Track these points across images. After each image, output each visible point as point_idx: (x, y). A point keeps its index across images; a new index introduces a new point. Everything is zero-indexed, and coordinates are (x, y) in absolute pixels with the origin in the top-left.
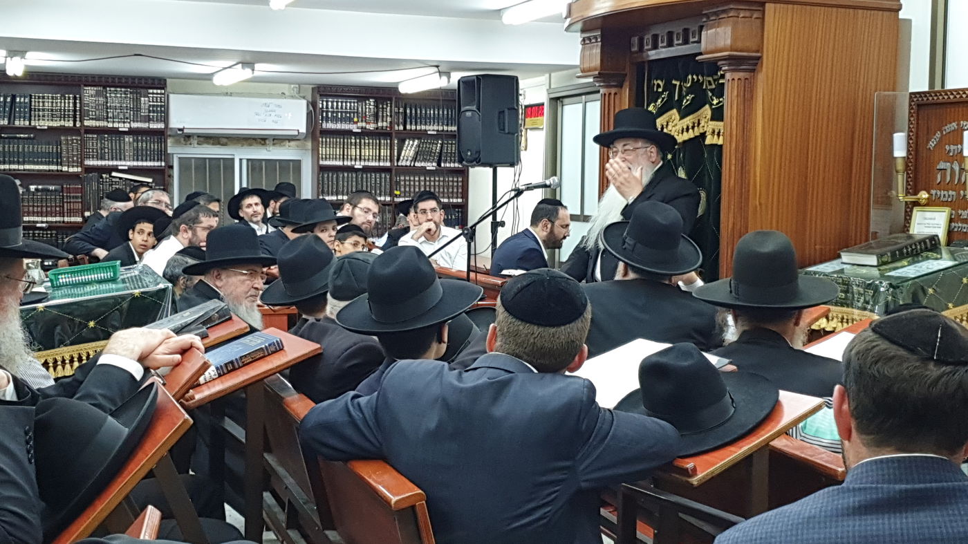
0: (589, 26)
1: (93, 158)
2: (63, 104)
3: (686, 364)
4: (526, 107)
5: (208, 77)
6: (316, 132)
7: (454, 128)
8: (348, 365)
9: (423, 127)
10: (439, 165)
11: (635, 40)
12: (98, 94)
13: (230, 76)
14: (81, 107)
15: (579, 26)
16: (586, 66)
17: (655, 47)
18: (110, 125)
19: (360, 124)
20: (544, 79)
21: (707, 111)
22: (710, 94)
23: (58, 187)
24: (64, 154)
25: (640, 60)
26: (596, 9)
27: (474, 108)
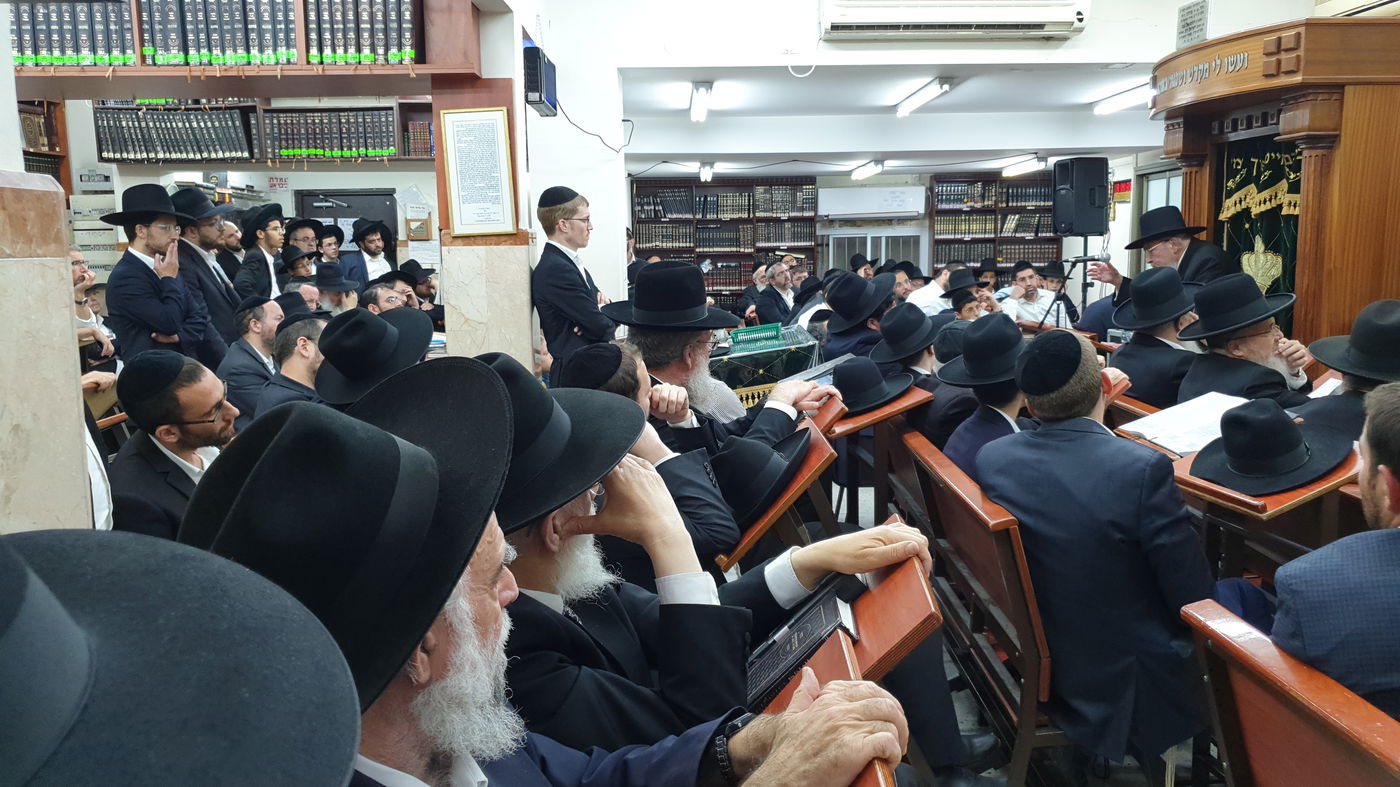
0: (1172, 115)
1: (762, 240)
2: (742, 201)
3: (1262, 417)
4: (1115, 183)
5: (849, 173)
6: (933, 213)
7: (1051, 203)
8: (951, 413)
9: (1023, 204)
10: (1037, 235)
11: (1216, 125)
12: (765, 192)
13: (865, 171)
14: (753, 202)
15: (1163, 115)
16: (1170, 148)
17: (1235, 129)
18: (774, 215)
19: (969, 204)
20: (1130, 159)
21: (1284, 184)
22: (1287, 170)
23: (737, 264)
24: (742, 238)
25: (1220, 142)
26: (1179, 100)
27: (1068, 186)
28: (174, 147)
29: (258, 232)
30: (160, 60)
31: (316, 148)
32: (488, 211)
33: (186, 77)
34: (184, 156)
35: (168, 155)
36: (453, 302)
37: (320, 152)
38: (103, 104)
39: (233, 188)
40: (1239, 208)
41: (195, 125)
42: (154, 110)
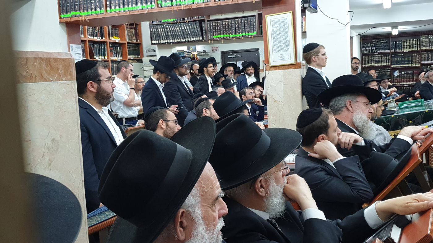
1: (424, 60)
2: (413, 43)
12: (426, 38)
14: (420, 43)
18: (431, 48)
23: (412, 72)
24: (414, 60)
28: (176, 37)
29: (204, 69)
30: (163, 5)
31: (226, 34)
32: (284, 55)
33: (172, 11)
34: (179, 40)
35: (174, 41)
36: (270, 93)
37: (228, 35)
38: (153, 23)
39: (198, 52)
41: (183, 28)
42: (169, 24)
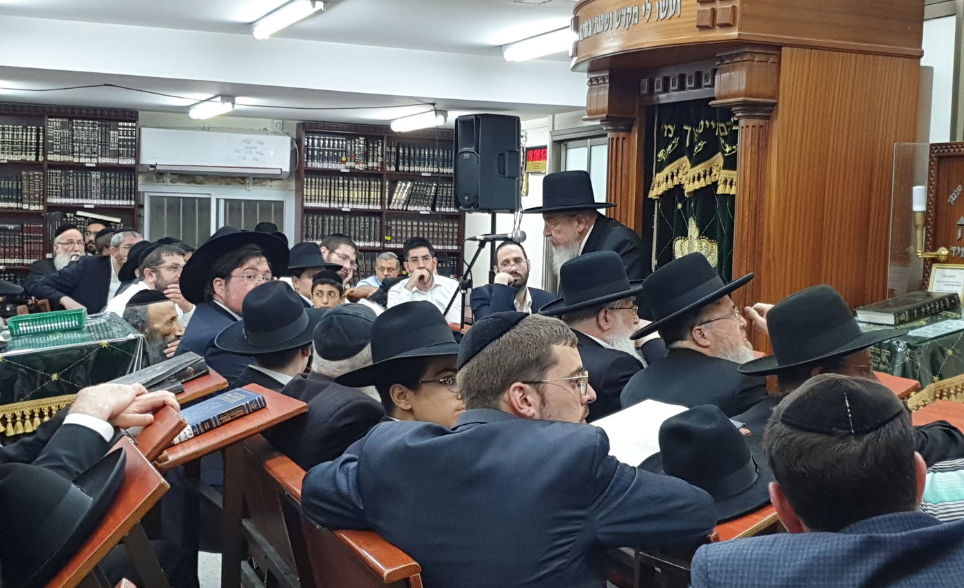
0: (596, 66)
1: (57, 195)
2: (25, 137)
4: (528, 149)
5: (184, 110)
6: (300, 172)
7: (451, 171)
8: (341, 424)
9: (417, 169)
10: (433, 209)
11: (645, 82)
13: (208, 109)
14: (44, 140)
15: (586, 66)
16: (594, 108)
17: (666, 90)
18: (76, 160)
19: (348, 164)
20: (546, 120)
21: (719, 159)
22: (723, 141)
23: (18, 226)
24: (25, 191)
25: (650, 103)
26: (606, 49)
27: (472, 149)
40: (670, 185)
